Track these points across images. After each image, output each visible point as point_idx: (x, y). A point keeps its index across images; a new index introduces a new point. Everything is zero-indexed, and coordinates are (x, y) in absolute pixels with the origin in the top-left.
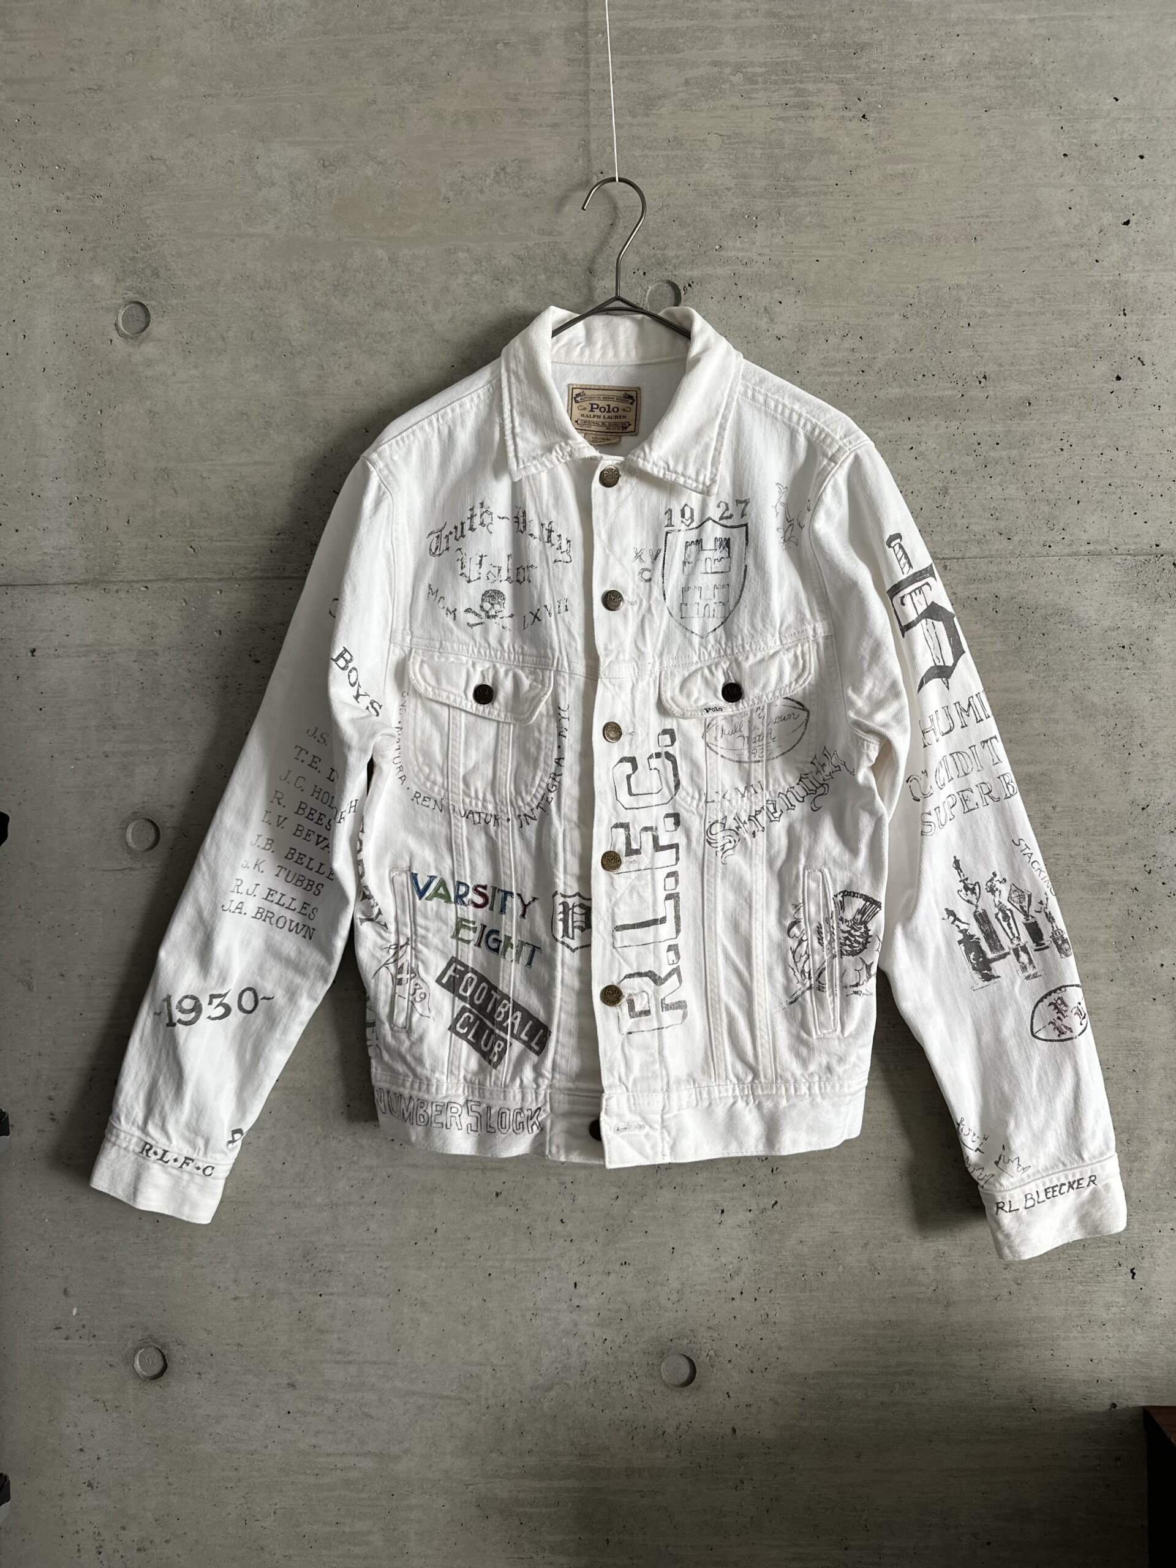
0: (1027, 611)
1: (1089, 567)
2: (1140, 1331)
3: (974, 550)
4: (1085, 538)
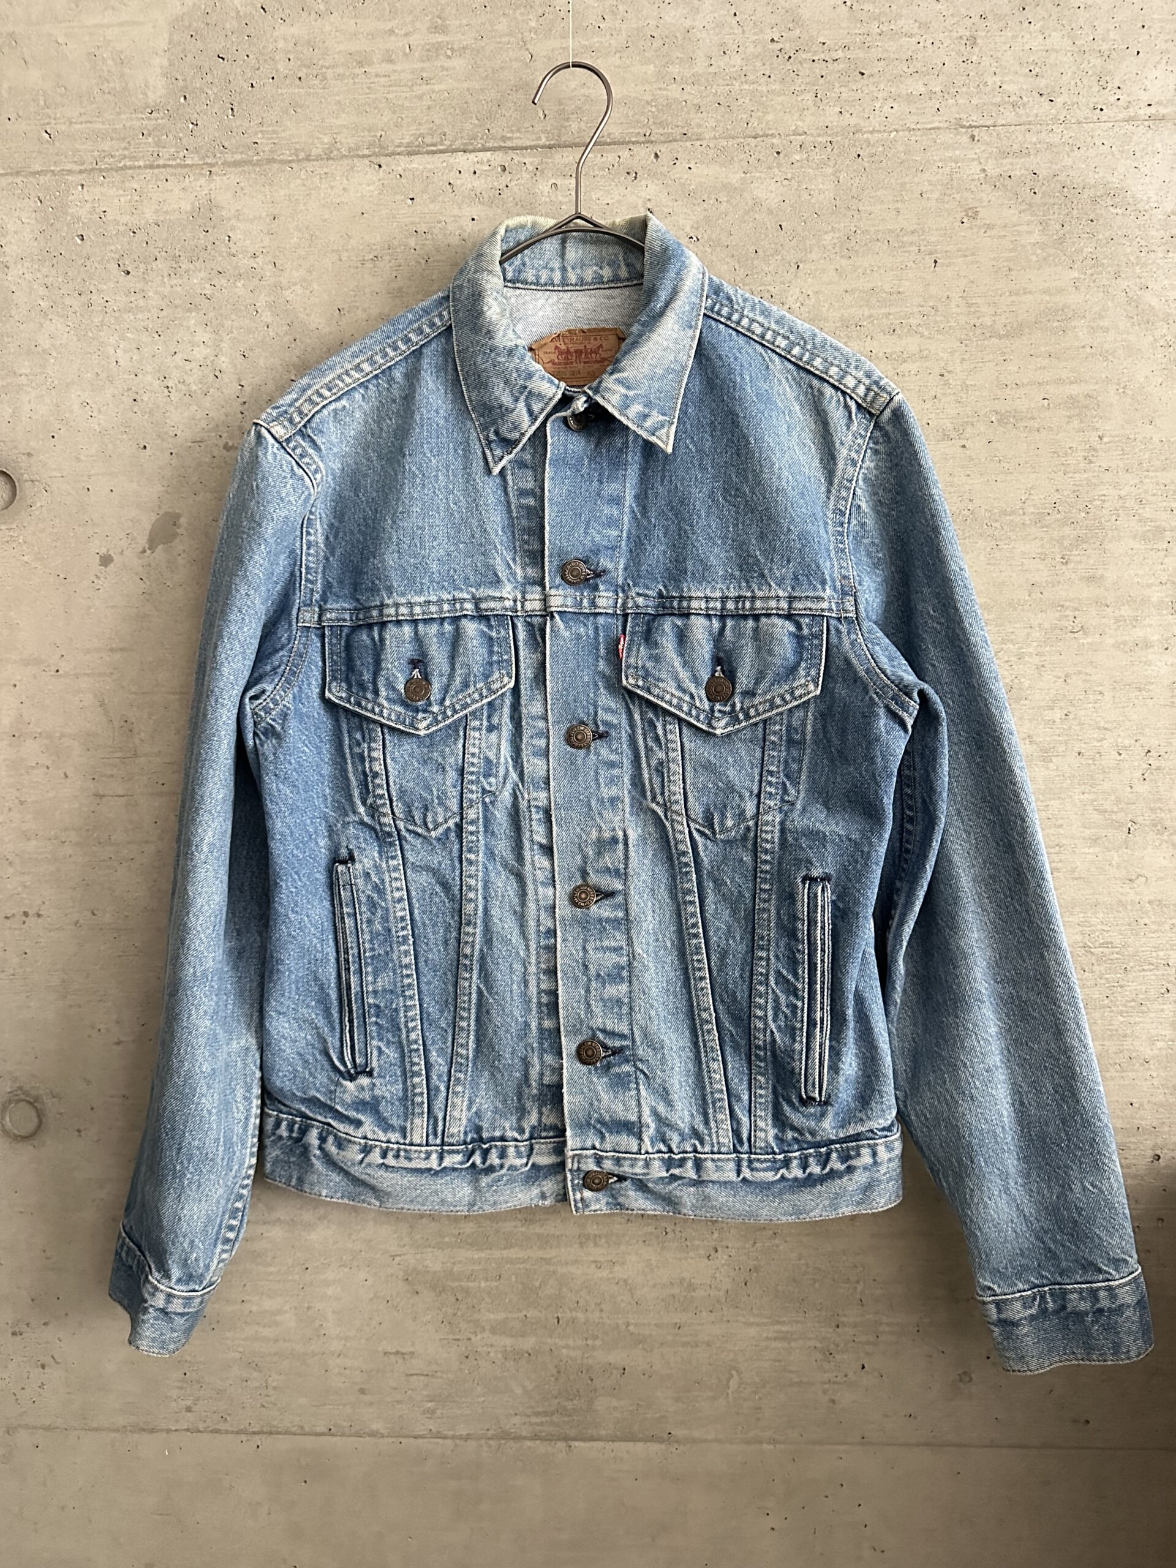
0: (1072, 191)
1: (1149, 136)
3: (1009, 116)
4: (1145, 99)
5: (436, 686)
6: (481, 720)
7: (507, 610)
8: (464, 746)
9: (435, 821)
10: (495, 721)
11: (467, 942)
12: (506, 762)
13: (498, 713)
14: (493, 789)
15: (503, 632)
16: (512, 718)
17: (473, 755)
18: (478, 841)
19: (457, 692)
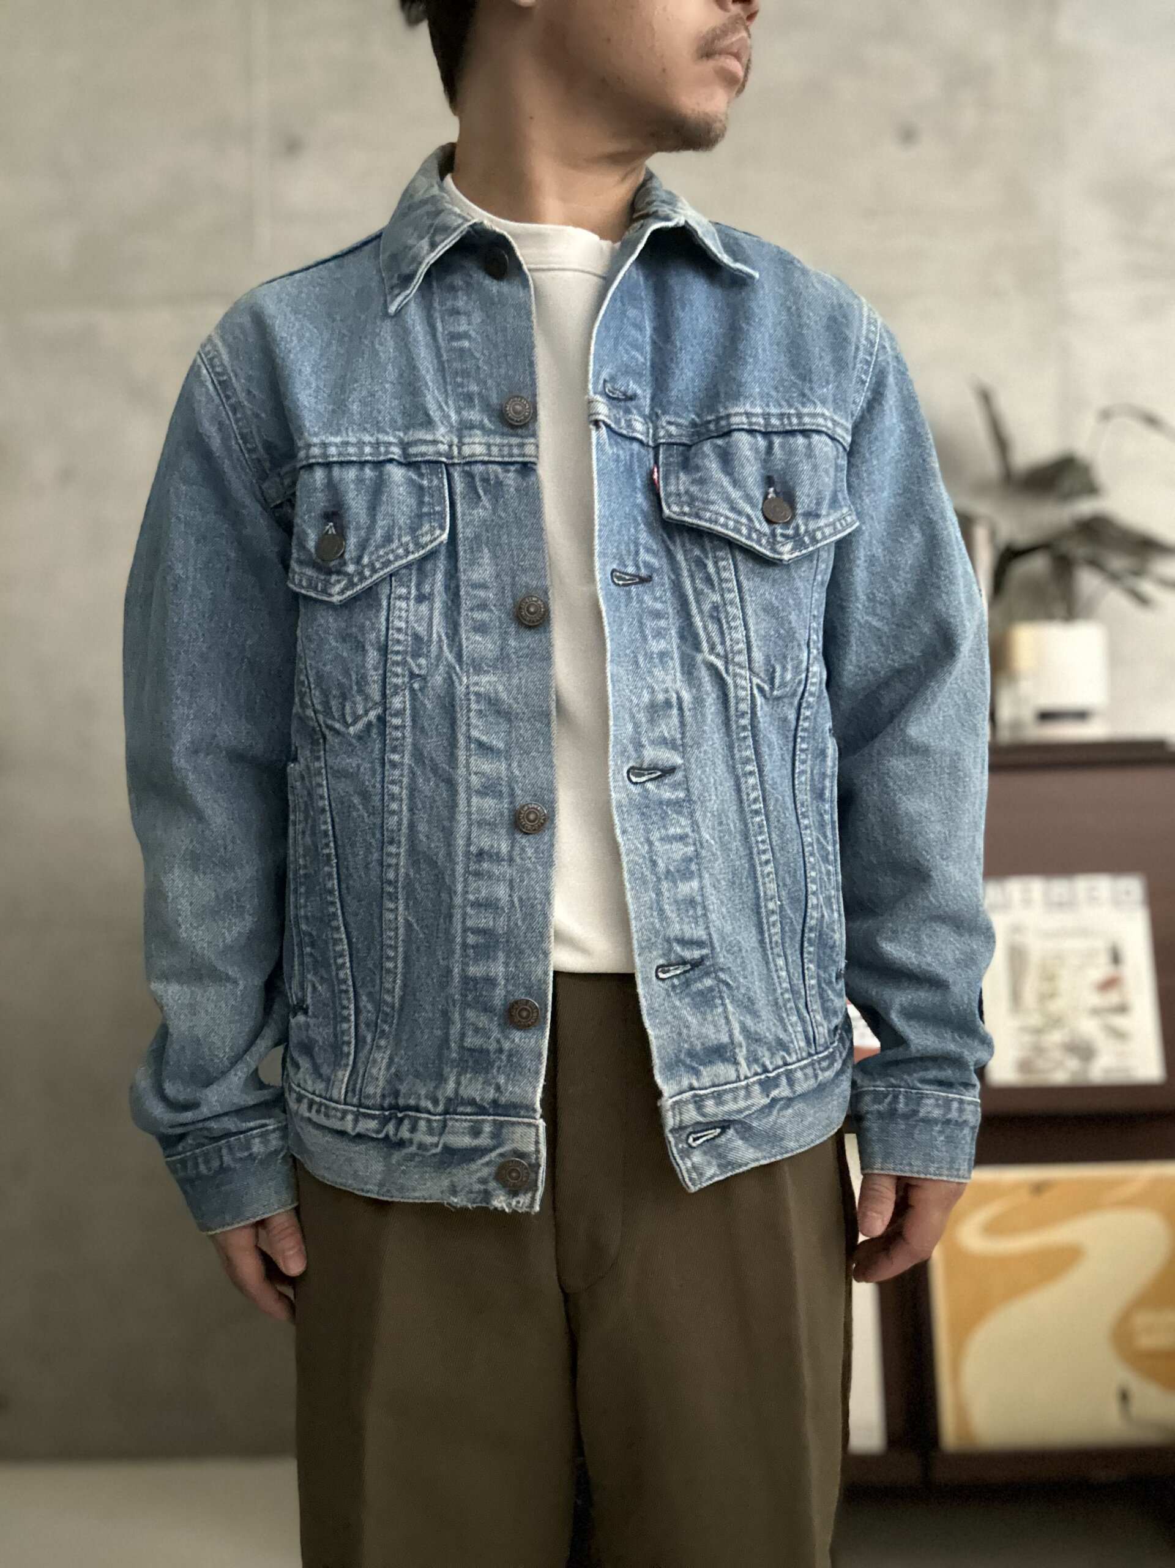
5: (352, 541)
6: (408, 587)
7: (440, 454)
8: (387, 620)
9: (354, 713)
10: (427, 589)
11: (389, 866)
12: (440, 640)
13: (429, 580)
14: (423, 672)
15: (435, 482)
16: (447, 588)
17: (399, 630)
18: (404, 737)
19: (377, 548)
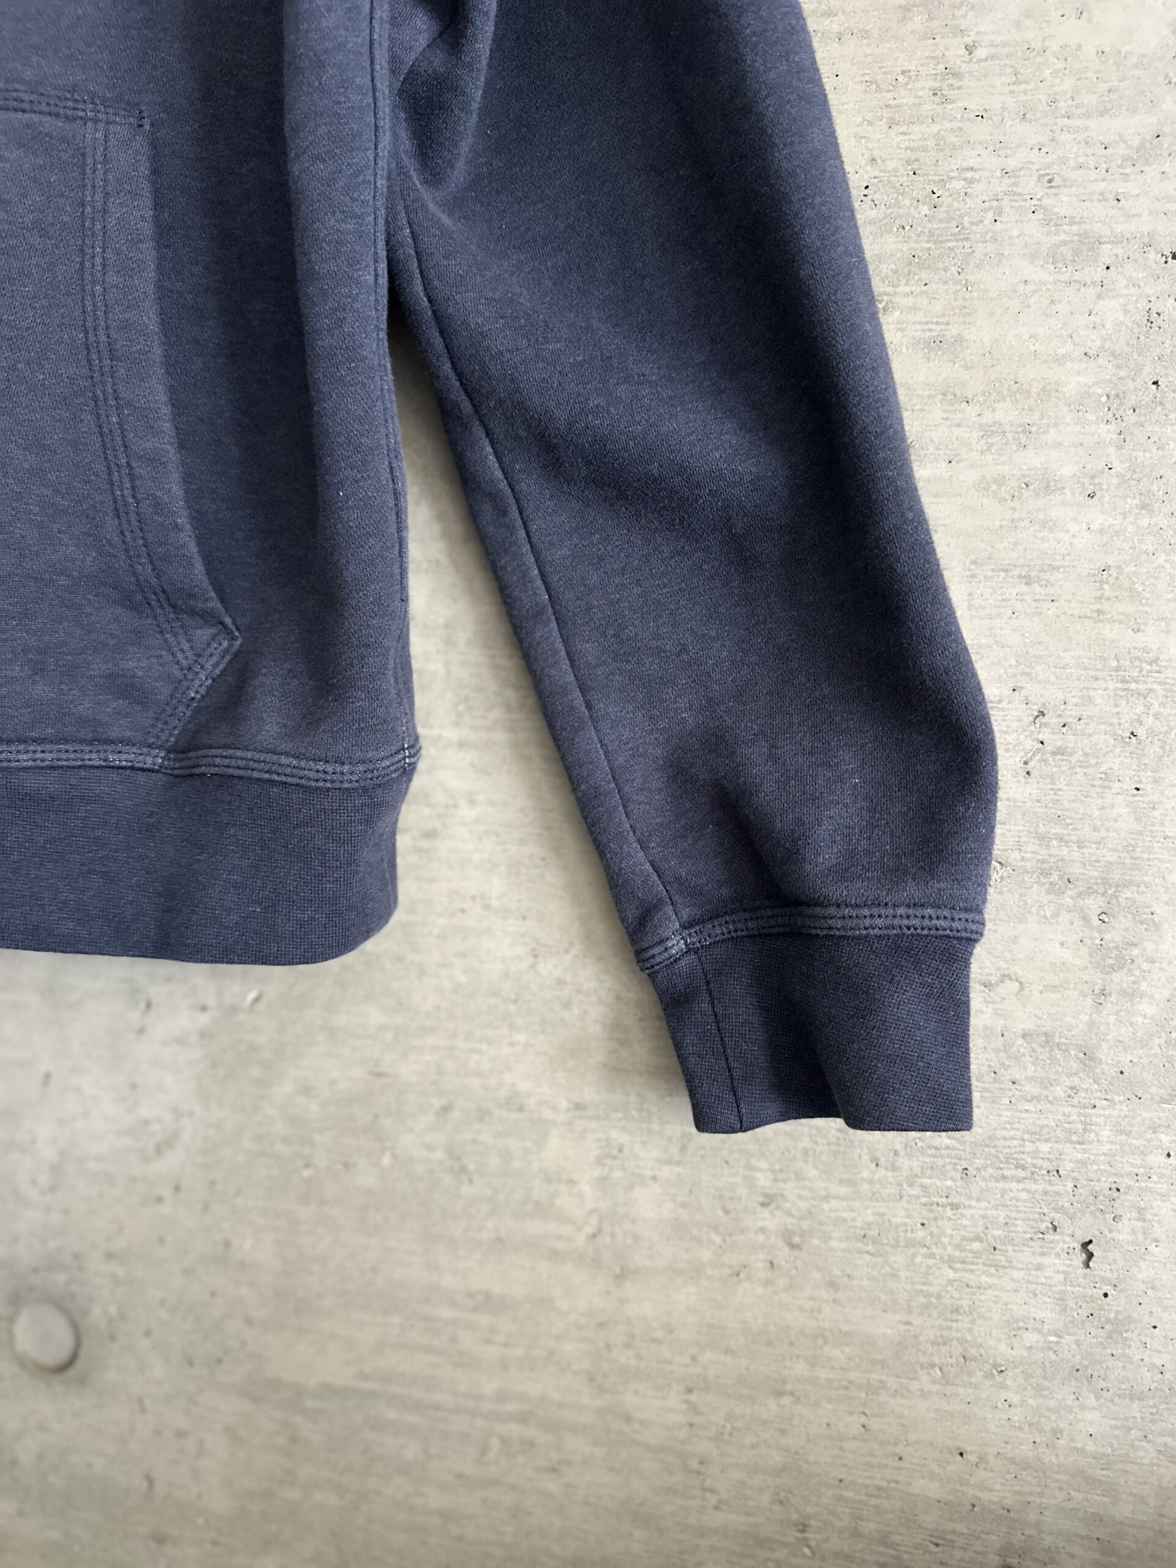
2: (1091, 1401)
